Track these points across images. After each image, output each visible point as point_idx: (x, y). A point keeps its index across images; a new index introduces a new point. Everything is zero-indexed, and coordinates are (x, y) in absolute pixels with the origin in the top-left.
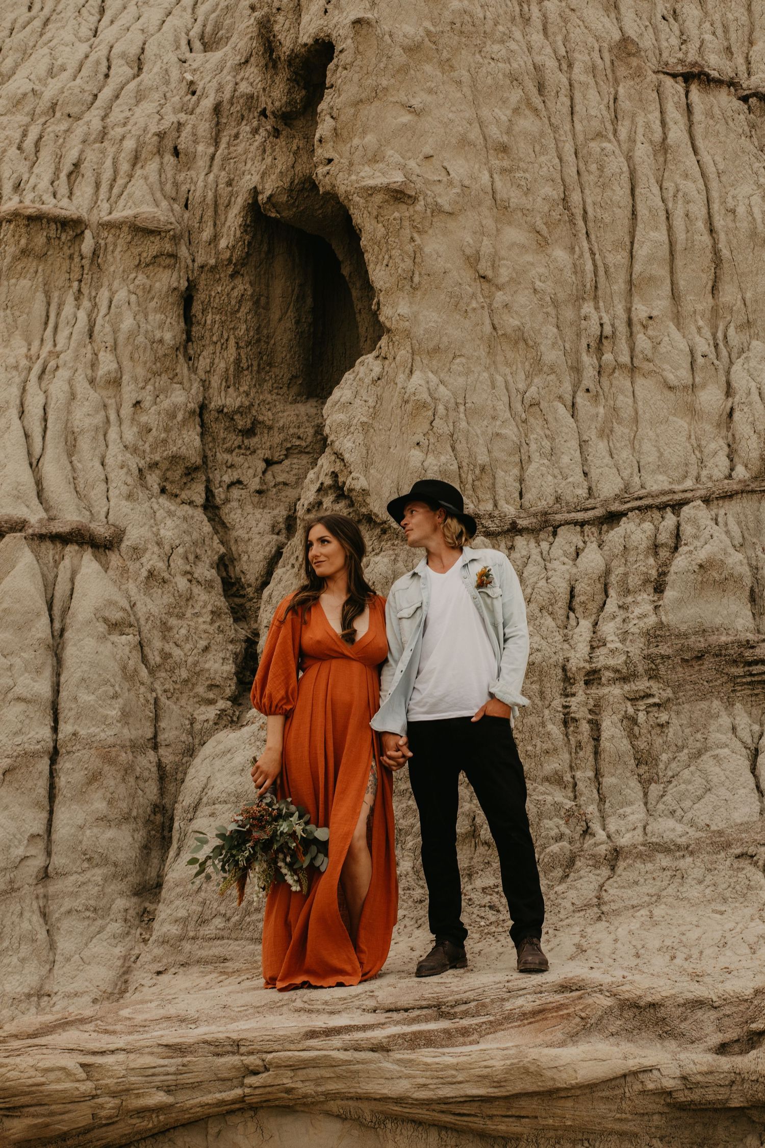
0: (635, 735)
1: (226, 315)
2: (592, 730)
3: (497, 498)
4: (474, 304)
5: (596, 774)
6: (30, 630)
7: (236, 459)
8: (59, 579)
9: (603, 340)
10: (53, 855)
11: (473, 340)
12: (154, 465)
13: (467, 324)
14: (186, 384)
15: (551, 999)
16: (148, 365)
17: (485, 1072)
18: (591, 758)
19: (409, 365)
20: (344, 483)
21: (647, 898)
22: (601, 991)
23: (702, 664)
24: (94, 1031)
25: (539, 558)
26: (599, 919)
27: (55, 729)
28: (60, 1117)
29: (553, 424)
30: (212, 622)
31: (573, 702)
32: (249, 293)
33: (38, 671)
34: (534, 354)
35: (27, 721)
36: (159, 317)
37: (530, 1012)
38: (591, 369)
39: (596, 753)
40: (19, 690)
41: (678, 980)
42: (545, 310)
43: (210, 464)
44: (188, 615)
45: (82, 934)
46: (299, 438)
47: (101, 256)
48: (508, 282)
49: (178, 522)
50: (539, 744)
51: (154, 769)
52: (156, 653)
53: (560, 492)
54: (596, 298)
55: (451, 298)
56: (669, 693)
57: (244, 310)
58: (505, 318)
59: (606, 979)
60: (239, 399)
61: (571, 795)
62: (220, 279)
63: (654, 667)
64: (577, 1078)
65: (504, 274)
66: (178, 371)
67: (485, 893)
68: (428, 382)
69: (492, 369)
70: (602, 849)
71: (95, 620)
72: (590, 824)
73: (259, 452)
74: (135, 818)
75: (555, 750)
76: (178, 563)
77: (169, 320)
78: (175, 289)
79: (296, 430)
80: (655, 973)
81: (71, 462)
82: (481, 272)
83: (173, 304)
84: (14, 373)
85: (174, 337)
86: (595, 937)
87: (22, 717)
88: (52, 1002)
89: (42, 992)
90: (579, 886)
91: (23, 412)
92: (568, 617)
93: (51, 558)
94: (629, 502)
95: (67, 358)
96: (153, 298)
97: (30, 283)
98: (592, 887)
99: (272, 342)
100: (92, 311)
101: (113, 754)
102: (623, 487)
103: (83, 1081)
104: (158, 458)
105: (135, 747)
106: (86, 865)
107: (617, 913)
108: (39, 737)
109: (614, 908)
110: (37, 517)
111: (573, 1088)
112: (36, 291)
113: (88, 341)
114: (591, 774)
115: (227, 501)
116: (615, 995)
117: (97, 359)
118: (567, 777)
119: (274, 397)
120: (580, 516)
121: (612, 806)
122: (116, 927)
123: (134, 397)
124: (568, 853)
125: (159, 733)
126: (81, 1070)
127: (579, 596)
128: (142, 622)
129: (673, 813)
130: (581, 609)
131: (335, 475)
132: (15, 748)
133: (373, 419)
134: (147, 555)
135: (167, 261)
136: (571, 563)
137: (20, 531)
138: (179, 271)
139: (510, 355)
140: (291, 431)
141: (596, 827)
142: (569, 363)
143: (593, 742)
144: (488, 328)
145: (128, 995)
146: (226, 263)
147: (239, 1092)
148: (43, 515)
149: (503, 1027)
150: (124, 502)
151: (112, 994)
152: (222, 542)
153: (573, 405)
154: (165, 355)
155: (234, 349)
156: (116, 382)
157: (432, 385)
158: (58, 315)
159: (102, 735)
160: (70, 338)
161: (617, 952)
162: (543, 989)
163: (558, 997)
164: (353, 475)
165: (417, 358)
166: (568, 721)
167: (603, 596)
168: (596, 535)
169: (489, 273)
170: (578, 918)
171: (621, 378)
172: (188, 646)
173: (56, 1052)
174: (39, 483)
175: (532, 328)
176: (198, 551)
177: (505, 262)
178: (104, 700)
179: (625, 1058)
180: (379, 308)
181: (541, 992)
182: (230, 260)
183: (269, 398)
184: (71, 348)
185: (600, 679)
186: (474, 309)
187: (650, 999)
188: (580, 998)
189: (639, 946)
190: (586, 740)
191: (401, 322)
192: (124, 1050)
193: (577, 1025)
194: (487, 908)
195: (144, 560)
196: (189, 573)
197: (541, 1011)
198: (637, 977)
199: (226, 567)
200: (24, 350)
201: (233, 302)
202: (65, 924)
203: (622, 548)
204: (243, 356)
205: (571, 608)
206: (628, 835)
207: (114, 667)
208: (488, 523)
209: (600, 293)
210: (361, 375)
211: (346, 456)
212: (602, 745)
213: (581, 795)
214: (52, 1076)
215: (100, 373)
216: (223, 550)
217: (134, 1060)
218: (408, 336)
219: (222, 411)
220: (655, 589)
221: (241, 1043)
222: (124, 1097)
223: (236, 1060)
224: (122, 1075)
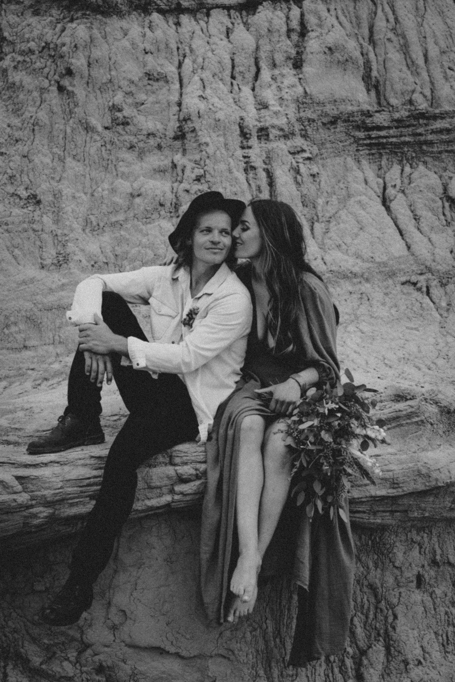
0: (299, 183)
2: (267, 177)
15: (397, 408)
23: (336, 128)
25: (201, 34)
31: (250, 152)
56: (315, 150)
63: (303, 128)
75: (241, 192)
92: (232, 84)
126: (16, 483)
127: (238, 66)
129: (339, 246)
130: (241, 78)
136: (226, 39)
147: (168, 498)
163: (401, 406)
166: (249, 168)
167: (255, 68)
168: (239, 18)
185: (269, 135)
190: (263, 185)
192: (58, 463)
203: (266, 30)
205: (233, 77)
217: (69, 472)
220: (293, 65)
221: (174, 454)
222: (57, 507)
223: (170, 470)
224: (59, 486)
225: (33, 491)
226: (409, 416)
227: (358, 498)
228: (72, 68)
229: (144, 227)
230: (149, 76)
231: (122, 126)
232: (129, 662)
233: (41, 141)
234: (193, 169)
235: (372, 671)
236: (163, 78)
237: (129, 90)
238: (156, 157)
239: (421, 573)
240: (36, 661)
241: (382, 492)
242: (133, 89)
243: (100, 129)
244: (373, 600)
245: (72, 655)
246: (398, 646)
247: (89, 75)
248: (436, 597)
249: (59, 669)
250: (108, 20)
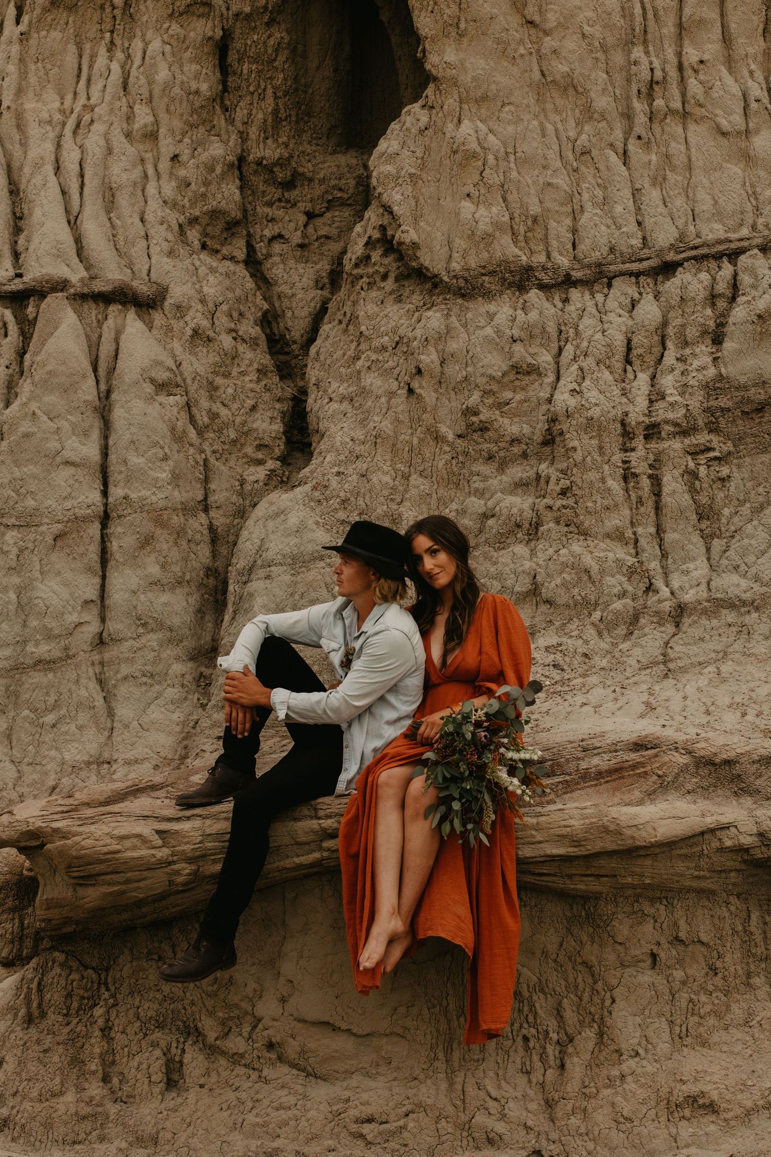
0: (696, 490)
1: (263, 64)
2: (652, 485)
3: (550, 249)
4: (522, 50)
5: (658, 530)
6: (76, 392)
7: (276, 212)
8: (103, 339)
9: (654, 85)
10: (107, 620)
11: (522, 87)
12: (193, 221)
13: (515, 70)
14: (225, 137)
15: (626, 758)
16: (184, 118)
17: (565, 831)
18: (652, 514)
19: (457, 115)
20: (393, 236)
21: (713, 655)
22: (676, 748)
23: (763, 417)
24: (166, 798)
25: (594, 311)
26: (666, 676)
27: (105, 493)
28: (136, 885)
29: (604, 173)
30: (259, 380)
31: (633, 457)
32: (286, 41)
33: (86, 434)
34: (584, 100)
35: (76, 486)
36: (194, 67)
37: (606, 771)
38: (642, 115)
39: (658, 508)
40: (67, 454)
41: (751, 736)
42: (594, 56)
43: (250, 219)
44: (234, 374)
45: (139, 700)
46: (340, 189)
47: (133, 5)
48: (556, 27)
49: (221, 279)
50: (599, 500)
51: (206, 532)
52: (204, 413)
53: (613, 242)
54: (645, 42)
55: (498, 44)
56: (730, 446)
57: (281, 58)
58: (554, 64)
59: (681, 737)
60: (278, 151)
61: (633, 551)
62: (255, 27)
63: (714, 420)
64: (656, 836)
65: (552, 19)
66: (215, 123)
67: (548, 651)
68: (477, 132)
69: (542, 117)
70: (667, 606)
71: (142, 381)
72: (653, 581)
73: (300, 204)
74: (188, 582)
75: (616, 506)
76: (222, 320)
77: (204, 71)
78: (210, 38)
79: (337, 182)
80: (727, 730)
81: (110, 219)
82: (528, 17)
83: (208, 54)
84: (48, 128)
85: (211, 88)
86: (664, 695)
87: (71, 482)
88: (113, 769)
89: (101, 760)
90: (644, 643)
91: (58, 168)
92: (625, 371)
93: (94, 318)
94: (684, 251)
95: (102, 112)
96: (188, 48)
97: (61, 35)
98: (657, 644)
99: (310, 91)
100: (125, 63)
101: (165, 517)
102: (677, 236)
103: (160, 847)
104: (198, 213)
105: (186, 510)
106: (141, 630)
107: (684, 670)
108: (89, 501)
109: (681, 665)
110: (78, 276)
111: (653, 845)
112: (67, 43)
113: (122, 93)
114: (653, 530)
115: (269, 256)
116: (690, 753)
117: (133, 112)
118: (629, 534)
119: (314, 148)
120: (635, 267)
121: (674, 562)
122: (172, 693)
123: (172, 150)
124: (631, 610)
125: (210, 495)
126: (157, 837)
127: (636, 348)
128: (189, 381)
129: (736, 568)
130: (638, 362)
131: (383, 228)
132: (66, 512)
133: (422, 170)
134: (191, 313)
135: (201, 10)
136: (627, 315)
137: (62, 291)
138: (214, 20)
139: (559, 102)
140: (333, 183)
141: (659, 583)
142: (620, 110)
143: (654, 498)
144: (537, 75)
145: (189, 760)
146: (261, 10)
147: (317, 855)
148: (84, 274)
149: (579, 787)
150: (165, 259)
151: (173, 760)
152: (265, 299)
153: (625, 152)
154: (202, 107)
155: (272, 99)
156: (152, 136)
157: (482, 134)
158: (91, 67)
159: (154, 497)
160: (104, 91)
161: (687, 709)
162: (618, 748)
163: (634, 757)
164: (403, 228)
165: (465, 107)
166: (628, 476)
167: (660, 348)
168: (651, 286)
169: (537, 18)
170: (644, 676)
171: (672, 124)
172: (235, 406)
173: (131, 819)
174: (78, 241)
175: (581, 74)
176: (241, 307)
177: (552, 6)
178: (154, 463)
179: (703, 815)
180: (424, 56)
181: (616, 751)
182: (265, 8)
183: (309, 148)
184: (105, 101)
185: (660, 433)
186: (522, 56)
187: (725, 756)
188: (656, 756)
189: (709, 704)
190: (647, 495)
191: (448, 70)
192: (200, 816)
193: (655, 783)
194: (551, 667)
195: (188, 318)
196: (233, 330)
197: (616, 770)
198: (711, 734)
199: (269, 323)
200: (58, 104)
201: (270, 51)
202: (123, 690)
203: (678, 299)
204: (281, 106)
205: (628, 361)
206: (692, 592)
207: (164, 428)
208: (541, 275)
209: (649, 37)
210: (408, 125)
211: (395, 208)
212: (663, 500)
213: (643, 551)
214: (128, 843)
215: (136, 126)
216: (266, 306)
217: (210, 826)
218: (455, 84)
219: (261, 163)
220: (713, 340)
221: (319, 806)
222: (201, 863)
223: (314, 824)
224: (198, 840)
225: (174, 847)
226: (634, 767)
227: (532, 858)
228: (421, 366)
229: (495, 554)
230: (516, 369)
231: (479, 433)
232: (298, 1038)
233: (383, 458)
234: (558, 480)
235: (576, 1060)
236: (534, 371)
237: (488, 388)
238: (519, 468)
239: (654, 951)
240: (211, 1036)
241: (561, 851)
242: (495, 387)
243: (451, 437)
244: (590, 980)
245: (246, 1029)
246: (612, 1033)
247: (442, 373)
248: (673, 981)
249: (231, 1045)
250: (471, 305)
